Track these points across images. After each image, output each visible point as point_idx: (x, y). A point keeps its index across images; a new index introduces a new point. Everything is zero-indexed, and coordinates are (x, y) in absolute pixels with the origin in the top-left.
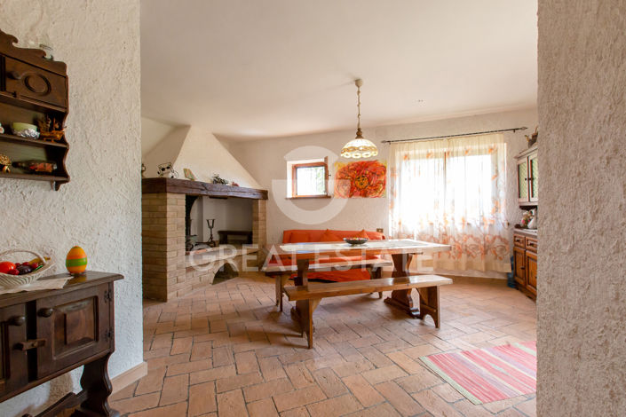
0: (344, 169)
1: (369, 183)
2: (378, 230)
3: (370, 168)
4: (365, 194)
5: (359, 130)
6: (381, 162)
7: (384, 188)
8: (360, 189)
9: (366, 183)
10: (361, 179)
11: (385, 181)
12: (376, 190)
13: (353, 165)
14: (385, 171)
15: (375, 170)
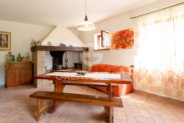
0: (115, 35)
1: (126, 41)
2: (131, 66)
3: (126, 33)
4: (124, 47)
5: (86, 17)
6: (131, 30)
7: (133, 43)
8: (122, 45)
9: (124, 41)
10: (122, 39)
11: (133, 39)
12: (129, 45)
13: (118, 33)
14: (133, 34)
15: (128, 34)
